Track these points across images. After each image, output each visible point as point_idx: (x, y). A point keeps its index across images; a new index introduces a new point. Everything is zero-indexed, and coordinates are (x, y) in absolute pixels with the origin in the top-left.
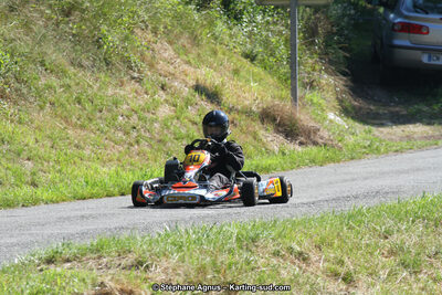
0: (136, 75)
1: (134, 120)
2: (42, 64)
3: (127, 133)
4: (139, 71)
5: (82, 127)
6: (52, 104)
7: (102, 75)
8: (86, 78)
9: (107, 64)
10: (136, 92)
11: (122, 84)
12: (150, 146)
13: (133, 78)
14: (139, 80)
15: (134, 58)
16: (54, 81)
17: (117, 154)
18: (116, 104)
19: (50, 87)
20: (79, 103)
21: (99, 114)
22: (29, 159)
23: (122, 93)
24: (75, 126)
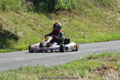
0: (112, 9)
1: (111, 21)
2: (86, 5)
3: (109, 24)
4: (113, 8)
5: (97, 23)
6: (89, 16)
7: (102, 9)
8: (98, 9)
9: (104, 6)
10: (112, 13)
11: (108, 11)
12: (115, 28)
13: (111, 9)
14: (113, 10)
15: (111, 4)
16: (89, 10)
17: (106, 30)
18: (106, 16)
19: (88, 12)
20: (96, 16)
21: (101, 19)
22: (82, 31)
23: (108, 13)
24: (95, 22)
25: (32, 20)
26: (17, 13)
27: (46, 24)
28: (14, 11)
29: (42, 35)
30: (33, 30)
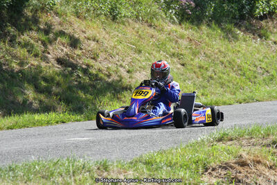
25: (184, 43)
26: (151, 26)
27: (220, 51)
28: (143, 20)
29: (203, 77)
30: (183, 65)
